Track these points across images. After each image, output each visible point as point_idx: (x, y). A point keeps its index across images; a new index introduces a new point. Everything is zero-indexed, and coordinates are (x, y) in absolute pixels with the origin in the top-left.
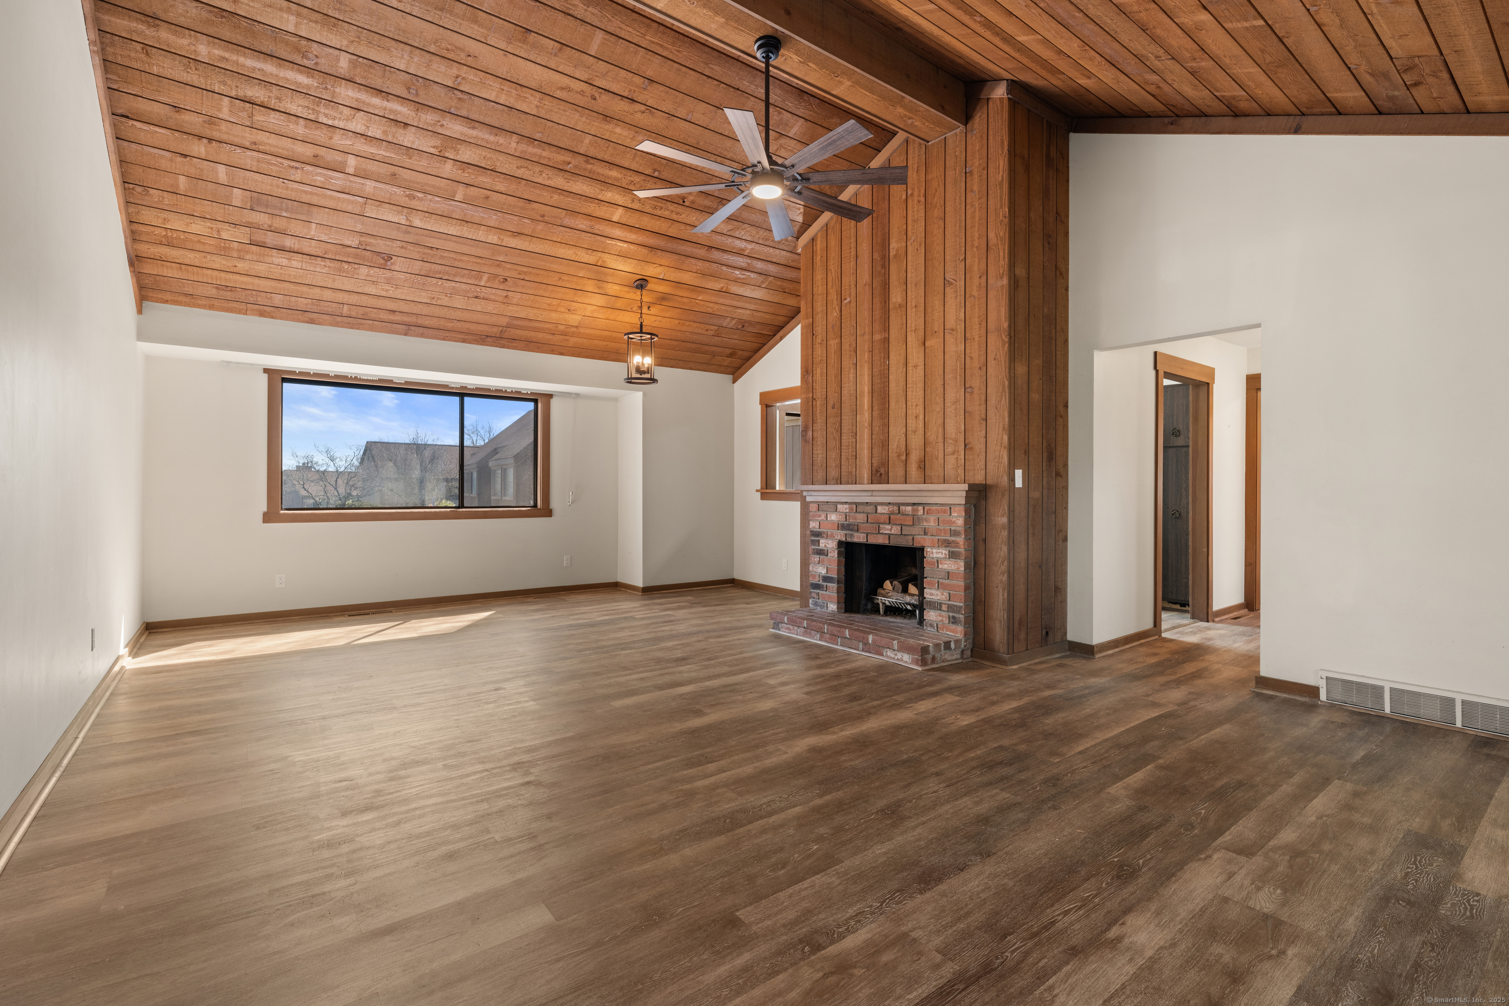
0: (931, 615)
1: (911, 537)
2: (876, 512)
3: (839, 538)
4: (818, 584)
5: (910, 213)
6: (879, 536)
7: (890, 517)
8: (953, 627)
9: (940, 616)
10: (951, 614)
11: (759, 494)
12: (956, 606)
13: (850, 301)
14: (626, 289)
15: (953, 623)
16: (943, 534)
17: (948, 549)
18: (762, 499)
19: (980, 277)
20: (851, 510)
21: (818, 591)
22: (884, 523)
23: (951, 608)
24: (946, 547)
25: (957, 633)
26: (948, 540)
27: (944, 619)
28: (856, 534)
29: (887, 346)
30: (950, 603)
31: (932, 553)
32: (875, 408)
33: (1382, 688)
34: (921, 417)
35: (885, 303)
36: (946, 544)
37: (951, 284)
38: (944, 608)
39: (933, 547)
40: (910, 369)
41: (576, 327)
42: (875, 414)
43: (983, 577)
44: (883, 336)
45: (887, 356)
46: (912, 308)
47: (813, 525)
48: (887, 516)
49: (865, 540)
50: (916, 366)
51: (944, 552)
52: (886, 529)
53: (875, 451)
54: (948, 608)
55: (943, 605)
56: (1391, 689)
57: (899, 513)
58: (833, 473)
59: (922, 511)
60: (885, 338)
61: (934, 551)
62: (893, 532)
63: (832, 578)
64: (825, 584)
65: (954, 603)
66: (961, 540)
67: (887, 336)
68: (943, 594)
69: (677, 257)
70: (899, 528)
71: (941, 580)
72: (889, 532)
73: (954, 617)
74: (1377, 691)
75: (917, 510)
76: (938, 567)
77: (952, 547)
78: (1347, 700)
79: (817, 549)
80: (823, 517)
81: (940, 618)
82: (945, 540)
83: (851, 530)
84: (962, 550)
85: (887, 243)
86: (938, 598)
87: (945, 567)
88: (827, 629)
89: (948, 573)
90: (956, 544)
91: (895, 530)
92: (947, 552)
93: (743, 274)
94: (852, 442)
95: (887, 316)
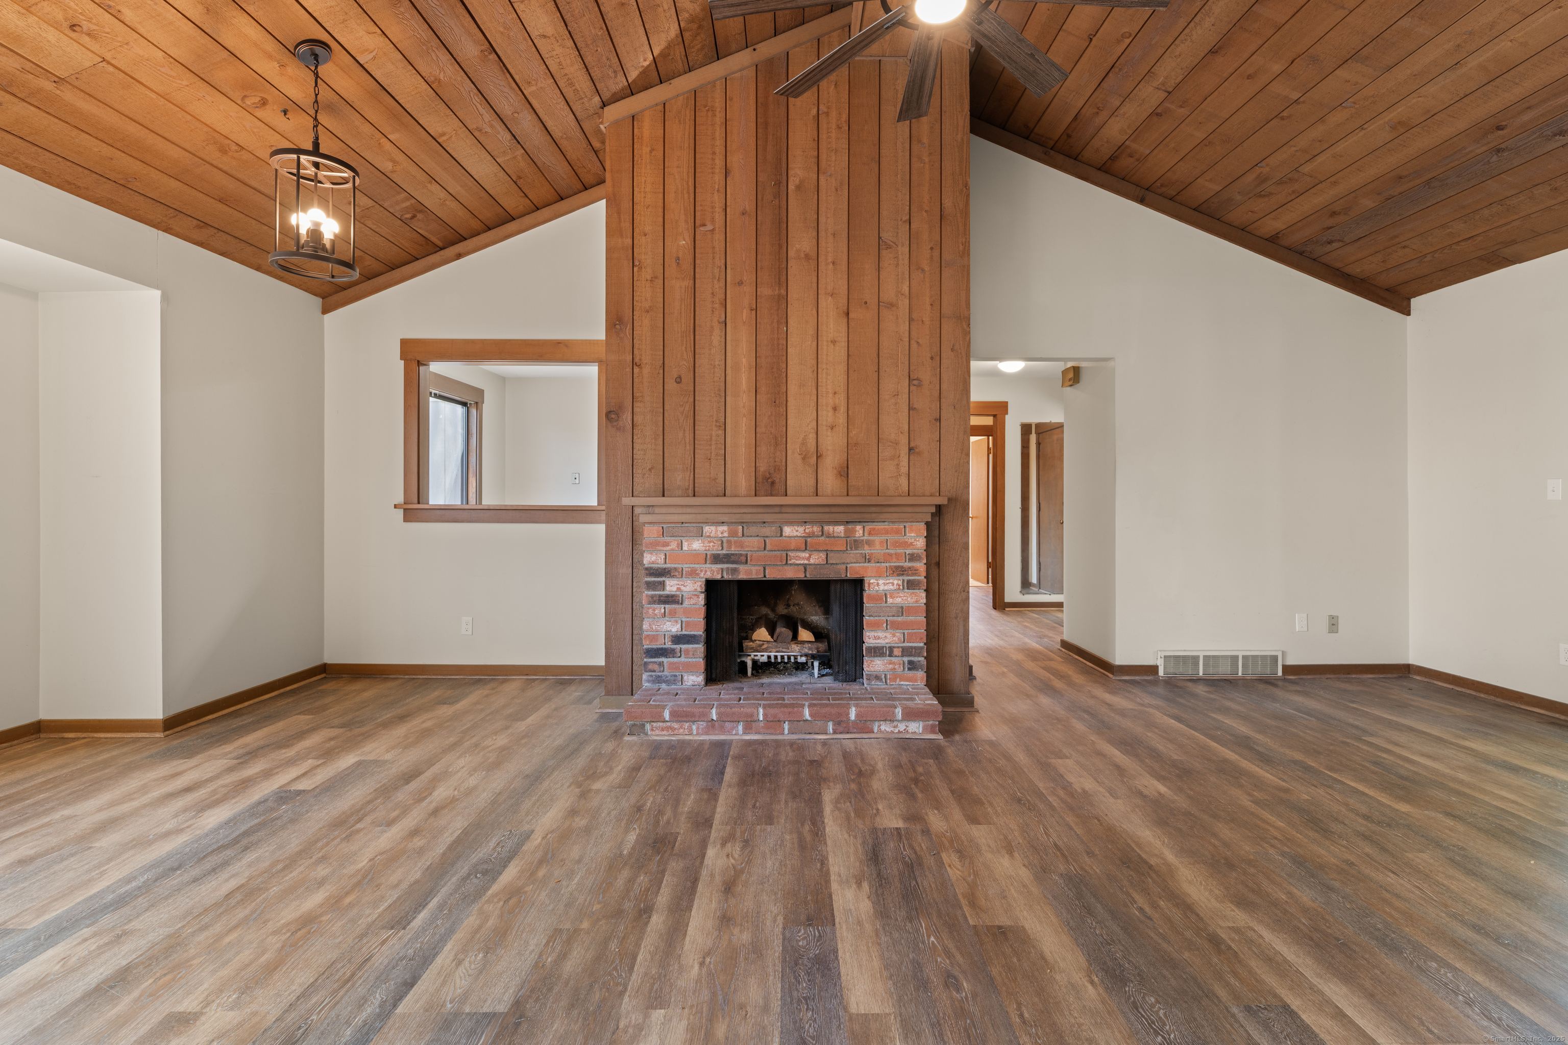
0: (873, 665)
1: (844, 567)
2: (781, 535)
3: (709, 575)
4: (662, 649)
5: (823, 136)
6: (786, 567)
7: (806, 542)
8: (911, 673)
9: (890, 664)
10: (906, 659)
11: (401, 512)
12: (915, 648)
13: (713, 230)
14: (270, 46)
15: (909, 669)
16: (894, 560)
17: (901, 578)
18: (406, 519)
19: (932, 248)
20: (733, 534)
21: (661, 660)
22: (797, 550)
23: (906, 652)
24: (898, 575)
25: (916, 681)
26: (902, 567)
27: (897, 667)
28: (742, 567)
29: (784, 306)
30: (906, 644)
31: (878, 584)
32: (763, 389)
33: (1198, 657)
34: (843, 409)
35: (780, 246)
36: (899, 571)
37: (889, 247)
38: (897, 652)
39: (879, 576)
40: (823, 343)
41: (59, 81)
42: (763, 398)
43: (937, 608)
44: (777, 292)
45: (784, 320)
46: (827, 264)
47: (650, 559)
48: (803, 540)
49: (762, 575)
50: (834, 342)
51: (896, 582)
52: (802, 558)
53: (763, 450)
54: (903, 651)
55: (895, 650)
56: (1204, 657)
57: (822, 535)
58: (679, 478)
59: (861, 532)
60: (779, 295)
61: (881, 582)
62: (812, 561)
63: (694, 636)
64: (678, 647)
65: (911, 645)
66: (921, 566)
67: (783, 292)
68: (894, 635)
69: (426, 34)
70: (823, 555)
71: (889, 619)
72: (806, 562)
73: (910, 662)
74: (1195, 659)
75: (854, 531)
76: (886, 602)
77: (908, 575)
78: (1177, 672)
79: (660, 596)
80: (674, 545)
81: (891, 666)
82: (897, 568)
83: (733, 562)
84: (922, 578)
85: (784, 166)
86: (887, 641)
87: (898, 600)
88: (765, 715)
89: (902, 608)
90: (915, 571)
91: (817, 558)
92: (900, 582)
93: (492, 126)
94: (718, 436)
95: (784, 265)
